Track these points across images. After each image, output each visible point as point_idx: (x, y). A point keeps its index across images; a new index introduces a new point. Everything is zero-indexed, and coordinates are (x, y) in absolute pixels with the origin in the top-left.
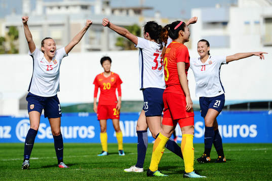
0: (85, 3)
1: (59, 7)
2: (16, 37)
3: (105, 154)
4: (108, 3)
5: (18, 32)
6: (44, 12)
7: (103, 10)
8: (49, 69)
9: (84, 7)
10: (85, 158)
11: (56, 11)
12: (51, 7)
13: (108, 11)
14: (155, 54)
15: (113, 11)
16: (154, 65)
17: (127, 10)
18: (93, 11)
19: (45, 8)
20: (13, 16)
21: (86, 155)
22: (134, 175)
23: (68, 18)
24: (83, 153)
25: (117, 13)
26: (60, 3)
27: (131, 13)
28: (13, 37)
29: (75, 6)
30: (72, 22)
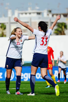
0: (39, 11)
1: (26, 14)
2: (5, 28)
3: (49, 87)
4: (50, 11)
5: (5, 26)
6: (19, 16)
7: (48, 15)
8: (18, 44)
9: (39, 14)
10: (39, 89)
11: (24, 15)
12: (22, 14)
13: (50, 16)
14: (42, 38)
15: (53, 15)
16: (42, 43)
17: (60, 15)
18: (43, 15)
19: (19, 14)
20: (3, 18)
21: (39, 87)
22: (64, 97)
23: (31, 19)
24: (38, 86)
25: (55, 16)
26: (27, 12)
27: (62, 16)
28: (3, 28)
29: (34, 13)
30: (33, 21)
